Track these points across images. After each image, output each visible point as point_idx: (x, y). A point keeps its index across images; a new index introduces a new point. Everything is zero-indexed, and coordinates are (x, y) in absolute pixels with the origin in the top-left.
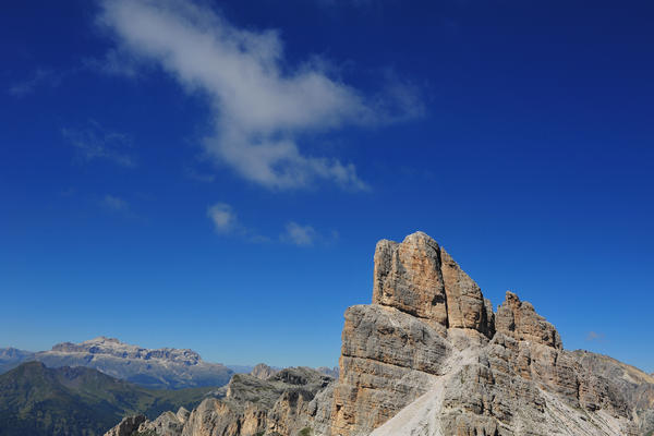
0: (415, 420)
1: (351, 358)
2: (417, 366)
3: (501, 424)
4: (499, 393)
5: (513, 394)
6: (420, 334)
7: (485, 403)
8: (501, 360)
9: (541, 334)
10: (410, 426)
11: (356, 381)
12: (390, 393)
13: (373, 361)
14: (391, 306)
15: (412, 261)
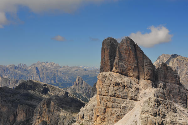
0: (131, 120)
1: (102, 96)
2: (129, 98)
3: (163, 119)
4: (161, 108)
5: (166, 107)
6: (130, 84)
7: (157, 112)
8: (162, 94)
9: (175, 80)
10: (130, 122)
11: (105, 105)
12: (119, 109)
13: (112, 97)
14: (117, 72)
15: (125, 52)
